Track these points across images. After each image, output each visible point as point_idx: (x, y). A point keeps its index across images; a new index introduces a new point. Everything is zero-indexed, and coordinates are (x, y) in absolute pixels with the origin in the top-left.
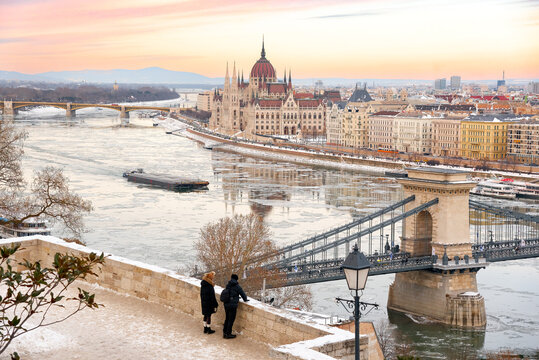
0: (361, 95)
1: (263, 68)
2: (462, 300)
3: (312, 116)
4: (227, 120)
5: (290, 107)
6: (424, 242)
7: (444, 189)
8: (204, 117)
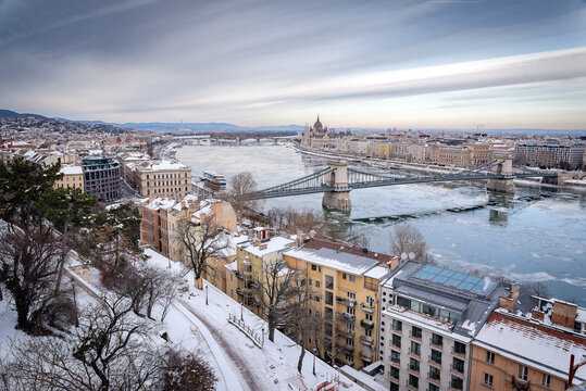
0: (349, 133)
1: (318, 125)
2: (343, 201)
3: (337, 141)
4: (306, 142)
5: (326, 138)
6: (333, 182)
7: (338, 164)
8: (300, 141)
